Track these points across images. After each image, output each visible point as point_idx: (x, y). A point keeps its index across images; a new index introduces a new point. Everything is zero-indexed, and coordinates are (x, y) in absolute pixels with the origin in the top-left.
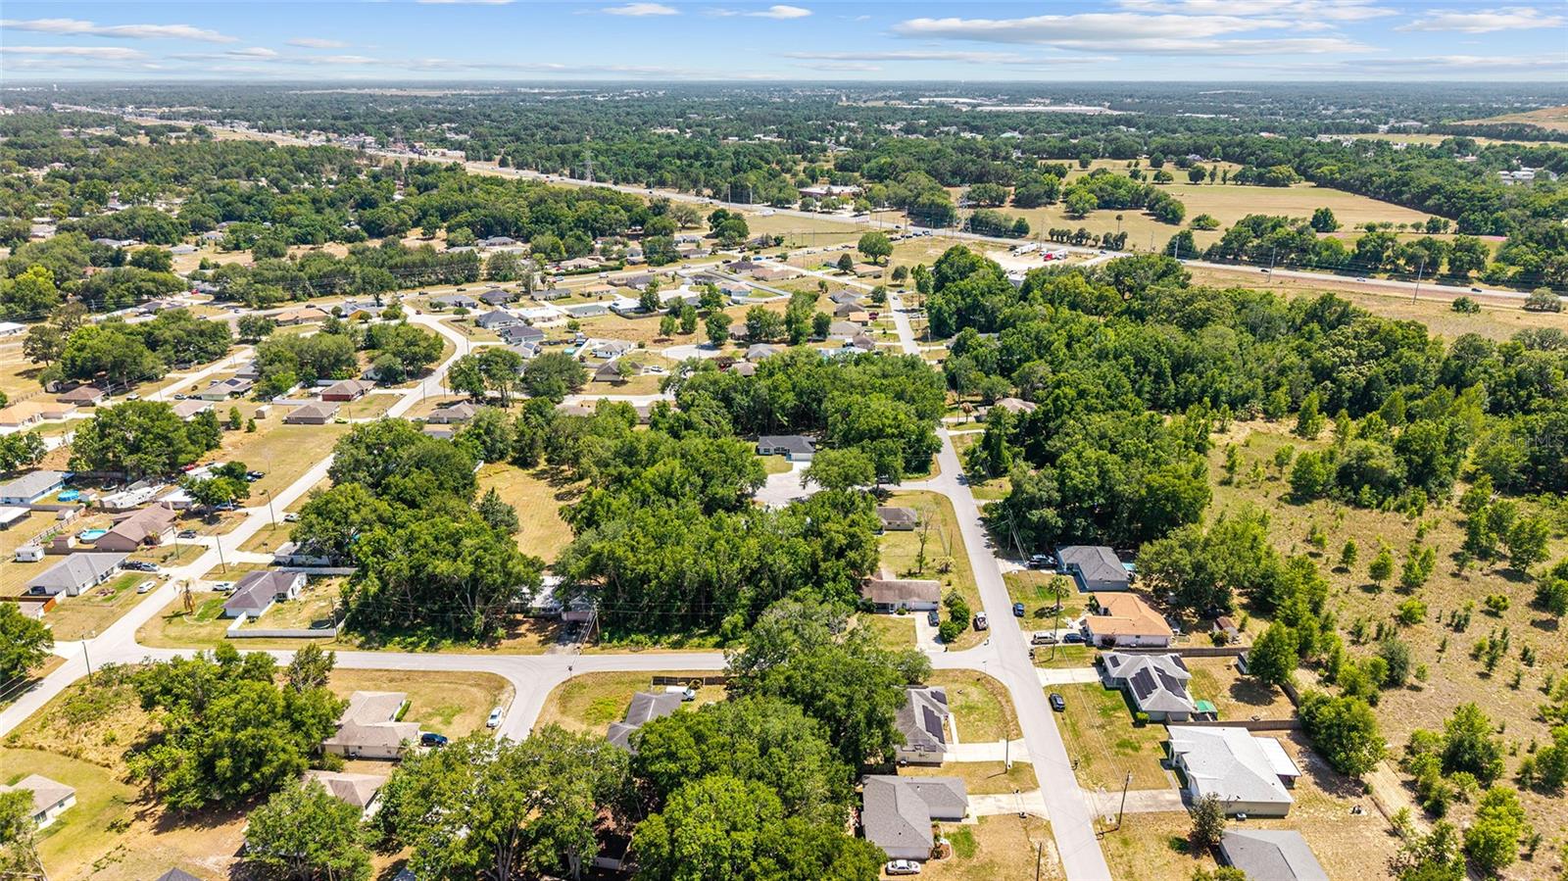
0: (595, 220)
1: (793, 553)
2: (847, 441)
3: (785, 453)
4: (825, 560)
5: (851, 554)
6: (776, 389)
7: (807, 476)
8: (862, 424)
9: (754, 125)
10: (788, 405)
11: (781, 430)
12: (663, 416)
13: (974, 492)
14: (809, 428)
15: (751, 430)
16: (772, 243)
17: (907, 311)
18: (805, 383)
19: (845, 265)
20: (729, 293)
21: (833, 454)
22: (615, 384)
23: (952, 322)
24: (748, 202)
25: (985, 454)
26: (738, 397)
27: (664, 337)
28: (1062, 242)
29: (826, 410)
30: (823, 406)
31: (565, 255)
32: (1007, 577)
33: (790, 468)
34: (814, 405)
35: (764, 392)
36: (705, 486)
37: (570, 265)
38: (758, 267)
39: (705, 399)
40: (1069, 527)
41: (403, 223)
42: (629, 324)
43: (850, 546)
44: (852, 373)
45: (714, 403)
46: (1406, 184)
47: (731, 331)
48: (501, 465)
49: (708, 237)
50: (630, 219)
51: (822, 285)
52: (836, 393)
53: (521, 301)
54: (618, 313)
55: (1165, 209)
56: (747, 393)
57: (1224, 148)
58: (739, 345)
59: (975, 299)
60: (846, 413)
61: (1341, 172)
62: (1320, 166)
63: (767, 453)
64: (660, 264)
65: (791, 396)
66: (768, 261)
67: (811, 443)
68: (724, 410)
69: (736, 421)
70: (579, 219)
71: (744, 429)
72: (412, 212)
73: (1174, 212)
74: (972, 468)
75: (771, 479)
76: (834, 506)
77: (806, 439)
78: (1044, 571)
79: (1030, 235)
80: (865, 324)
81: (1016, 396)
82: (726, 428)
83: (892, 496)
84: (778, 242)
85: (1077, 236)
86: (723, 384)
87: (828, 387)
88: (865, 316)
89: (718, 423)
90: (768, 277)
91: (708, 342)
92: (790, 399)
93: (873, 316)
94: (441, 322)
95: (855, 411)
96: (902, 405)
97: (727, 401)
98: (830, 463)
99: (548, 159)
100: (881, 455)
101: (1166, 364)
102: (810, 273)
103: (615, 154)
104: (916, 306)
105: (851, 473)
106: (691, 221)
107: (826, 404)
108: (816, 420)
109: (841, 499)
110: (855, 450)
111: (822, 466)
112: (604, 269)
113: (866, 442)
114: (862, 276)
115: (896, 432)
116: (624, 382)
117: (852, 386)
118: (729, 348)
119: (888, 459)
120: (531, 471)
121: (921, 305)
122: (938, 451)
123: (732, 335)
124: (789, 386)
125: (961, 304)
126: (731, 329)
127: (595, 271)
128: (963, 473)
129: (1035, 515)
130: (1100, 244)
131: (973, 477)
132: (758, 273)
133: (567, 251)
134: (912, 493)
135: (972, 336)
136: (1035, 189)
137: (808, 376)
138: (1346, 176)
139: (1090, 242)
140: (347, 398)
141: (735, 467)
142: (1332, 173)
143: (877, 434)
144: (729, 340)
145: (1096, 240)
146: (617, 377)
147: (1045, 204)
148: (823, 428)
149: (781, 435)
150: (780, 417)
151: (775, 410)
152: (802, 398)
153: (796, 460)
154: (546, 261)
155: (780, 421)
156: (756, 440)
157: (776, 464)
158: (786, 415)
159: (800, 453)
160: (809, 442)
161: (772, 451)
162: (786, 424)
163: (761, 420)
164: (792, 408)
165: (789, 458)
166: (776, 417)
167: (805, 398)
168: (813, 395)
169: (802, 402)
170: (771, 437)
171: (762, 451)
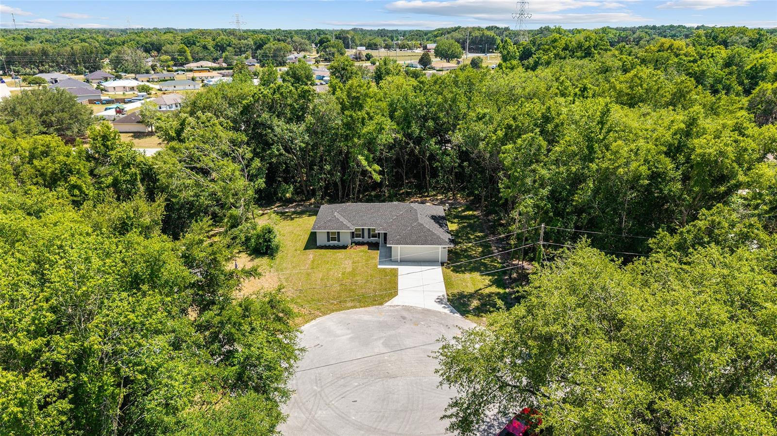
3: (376, 243)
10: (382, 140)
11: (369, 192)
15: (313, 193)
16: (364, 58)
18: (415, 98)
19: (425, 62)
20: (323, 77)
22: (138, 135)
26: (279, 126)
31: (190, 59)
34: (433, 144)
37: (193, 66)
49: (315, 58)
65: (387, 123)
67: (436, 220)
77: (423, 210)
84: (369, 57)
92: (386, 130)
94: (12, 91)
106: (304, 50)
112: (220, 68)
114: (441, 70)
116: (151, 134)
133: (192, 56)
146: (142, 128)
148: (449, 189)
149: (368, 201)
150: (364, 163)
151: (356, 150)
152: (409, 127)
153: (405, 262)
154: (172, 63)
155: (364, 173)
156: (315, 213)
157: (353, 273)
158: (379, 161)
159: (414, 243)
160: (434, 218)
161: (346, 239)
162: (377, 178)
163: (330, 172)
164: (390, 147)
165: (388, 256)
166: (359, 164)
167: (415, 130)
168: (431, 123)
169: (409, 136)
170: (349, 205)
171: (321, 240)
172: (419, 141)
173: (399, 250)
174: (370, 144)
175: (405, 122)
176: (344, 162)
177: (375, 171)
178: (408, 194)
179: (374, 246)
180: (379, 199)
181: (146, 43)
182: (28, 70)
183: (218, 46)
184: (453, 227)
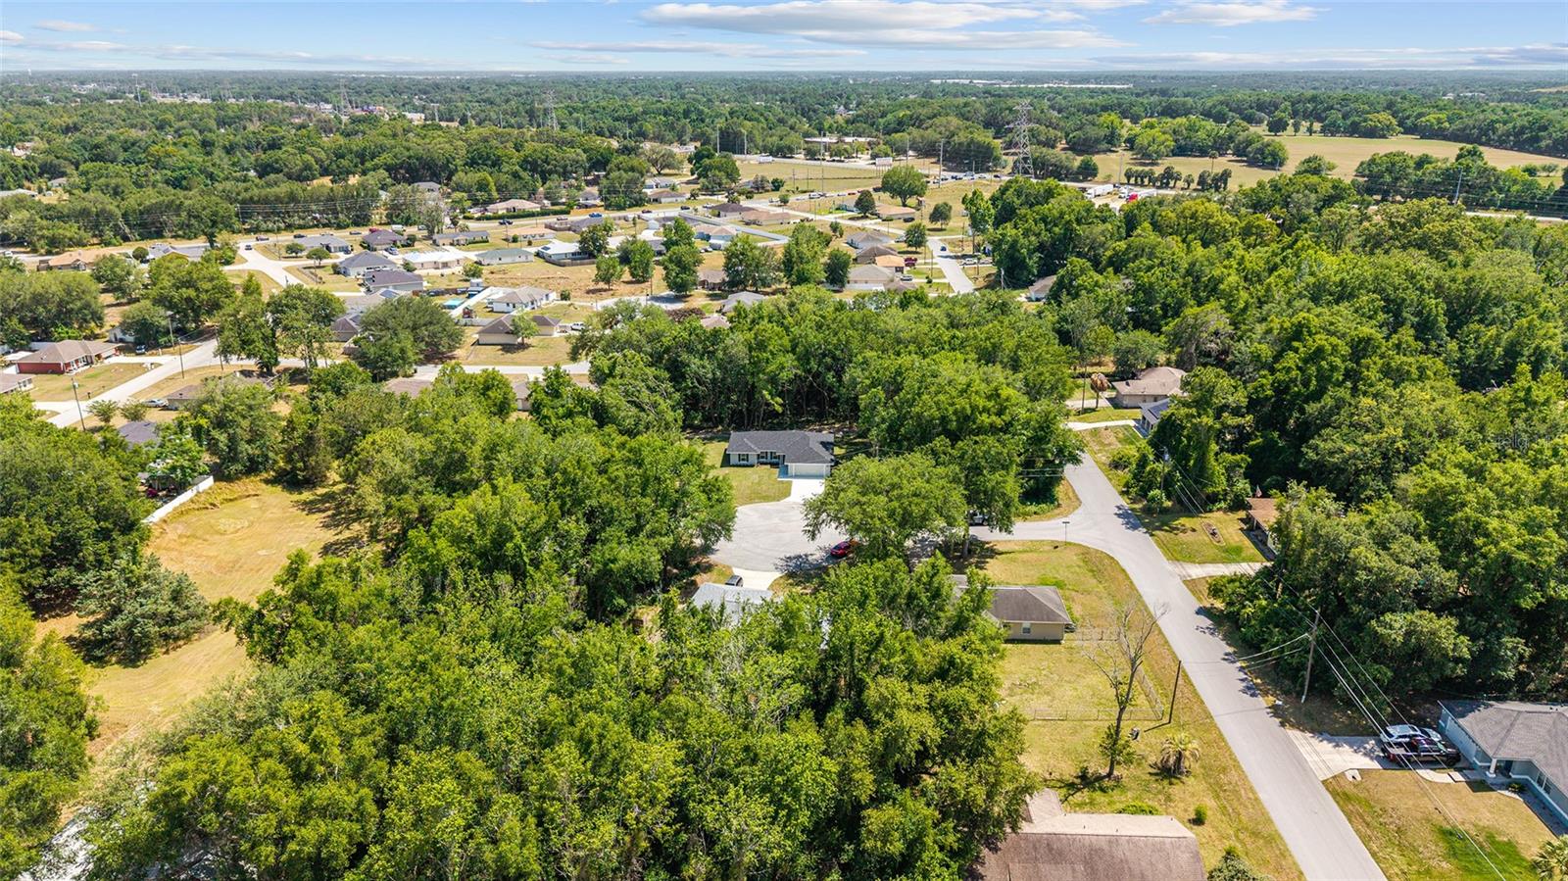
0: (546, 161)
1: (779, 791)
2: (899, 439)
3: (776, 462)
4: (878, 800)
5: (957, 776)
6: (762, 346)
7: (817, 510)
8: (927, 407)
9: (755, 94)
10: (784, 376)
11: (771, 421)
12: (557, 394)
13: (1162, 545)
14: (821, 417)
15: (720, 421)
16: (769, 186)
17: (957, 257)
18: (814, 337)
19: (865, 206)
20: (708, 238)
21: (873, 468)
22: (508, 348)
23: (1032, 263)
24: (742, 153)
25: (1163, 467)
26: (695, 363)
27: (602, 285)
28: (1142, 185)
29: (854, 382)
30: (846, 378)
31: (495, 195)
32: (1338, 790)
33: (786, 492)
34: (830, 377)
35: (740, 351)
36: (591, 539)
37: (501, 208)
38: (749, 209)
39: (636, 366)
40: (1486, 659)
41: (307, 167)
42: (559, 271)
43: (949, 749)
44: (896, 320)
45: (650, 371)
46: (1545, 128)
47: (701, 276)
48: (251, 484)
49: (688, 183)
50: (589, 159)
51: (835, 227)
52: (869, 354)
53: (417, 245)
54: (548, 260)
55: (1261, 151)
56: (712, 354)
57: (1293, 105)
58: (713, 297)
59: (1068, 228)
60: (894, 387)
61: (1450, 120)
62: (1421, 115)
63: (744, 463)
64: (620, 208)
65: (789, 360)
66: (762, 204)
67: (825, 445)
68: (668, 386)
69: (691, 403)
70: (525, 161)
71: (706, 419)
72: (323, 155)
73: (1274, 155)
74: (1143, 494)
75: (746, 516)
76: (889, 602)
77: (816, 437)
78: (1426, 774)
79: (1100, 177)
80: (899, 269)
81: (1168, 363)
82: (670, 416)
83: (993, 553)
84: (777, 185)
85: (1163, 176)
86: (666, 341)
87: (855, 345)
88: (900, 261)
89: (655, 405)
90: (762, 219)
91: (667, 293)
92: (787, 367)
93: (910, 263)
94: (287, 269)
95: (910, 383)
96: (998, 374)
97: (676, 370)
98: (868, 488)
99: (514, 115)
100: (976, 470)
101: (1436, 306)
102: (818, 217)
103: (593, 112)
104: (969, 250)
105: (916, 511)
106: (668, 166)
107: (852, 373)
108: (834, 403)
109: (906, 583)
110: (918, 460)
111: (852, 493)
112: (544, 213)
113: (940, 442)
114: (889, 220)
115: (998, 421)
116: (523, 346)
117: (899, 341)
118: (698, 299)
119: (991, 479)
120: (307, 496)
121: (977, 248)
122: (1075, 460)
123: (703, 284)
124: (786, 341)
125: (1045, 237)
126: (702, 273)
127: (532, 215)
128: (1124, 502)
129: (1395, 625)
130: (1194, 186)
131: (1147, 511)
132: (750, 217)
133: (498, 190)
134: (1033, 547)
135: (1083, 271)
136: (1092, 132)
137: (819, 327)
138: (1458, 124)
139: (1180, 184)
140: (55, 369)
141: (662, 498)
142: (1439, 121)
143: (959, 428)
144: (700, 291)
145: (1189, 182)
146: (511, 339)
147: (1105, 152)
148: (846, 419)
149: (770, 429)
150: (768, 397)
151: (760, 385)
152: (808, 363)
153: (797, 476)
154: (469, 203)
155: (768, 404)
156: (726, 439)
157: (759, 484)
158: (781, 394)
159: (805, 461)
160: (822, 443)
161: (753, 459)
162: (779, 409)
163: (737, 403)
164: (791, 382)
165: (785, 472)
166: (763, 396)
167: (813, 365)
168: (828, 360)
169: (809, 371)
170: (753, 433)
171: (734, 460)
172: (817, 375)
173: (793, 467)
174: (773, 380)
175: (804, 358)
176: (751, 392)
177: (777, 404)
178: (808, 422)
179: (774, 465)
180: (781, 427)
181: (409, 157)
182: (271, 225)
183: (528, 162)
184: (837, 451)
